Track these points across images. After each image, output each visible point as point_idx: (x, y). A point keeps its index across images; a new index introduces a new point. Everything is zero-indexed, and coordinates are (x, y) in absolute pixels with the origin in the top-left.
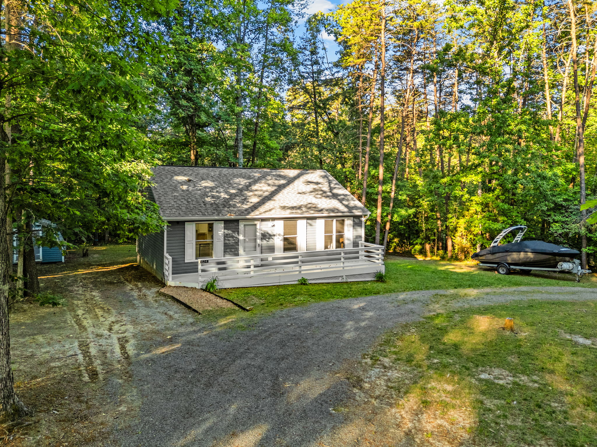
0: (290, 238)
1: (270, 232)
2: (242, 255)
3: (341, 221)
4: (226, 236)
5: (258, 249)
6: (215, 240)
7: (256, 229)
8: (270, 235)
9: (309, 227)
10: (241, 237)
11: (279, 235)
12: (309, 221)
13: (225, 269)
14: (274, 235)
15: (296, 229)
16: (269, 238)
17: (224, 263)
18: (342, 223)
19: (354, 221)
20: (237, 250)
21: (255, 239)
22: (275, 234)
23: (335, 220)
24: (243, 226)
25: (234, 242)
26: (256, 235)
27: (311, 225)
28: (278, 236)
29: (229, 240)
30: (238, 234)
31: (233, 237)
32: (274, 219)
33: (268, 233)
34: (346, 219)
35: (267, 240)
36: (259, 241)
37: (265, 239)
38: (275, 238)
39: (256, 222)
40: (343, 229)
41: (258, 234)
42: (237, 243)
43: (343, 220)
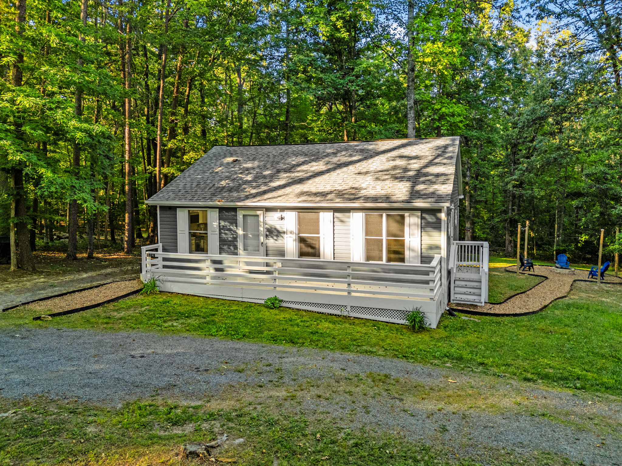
0: (308, 237)
1: (278, 227)
2: (242, 255)
3: (398, 218)
4: (221, 229)
5: (262, 249)
6: (209, 232)
7: (258, 222)
8: (278, 232)
9: (337, 223)
10: (240, 232)
11: (291, 233)
12: (337, 215)
13: (222, 270)
14: (284, 233)
15: (318, 226)
16: (277, 236)
17: (220, 262)
18: (401, 220)
19: (422, 218)
20: (236, 248)
21: (258, 236)
22: (285, 231)
23: (384, 215)
24: (241, 216)
25: (231, 236)
26: (258, 230)
27: (342, 221)
28: (289, 235)
29: (226, 234)
30: (236, 226)
31: (230, 230)
32: (283, 209)
33: (275, 229)
34: (407, 214)
35: (275, 238)
36: (262, 239)
37: (272, 237)
38: (285, 236)
39: (258, 213)
40: (403, 231)
41: (261, 229)
42: (235, 239)
43: (403, 217)
